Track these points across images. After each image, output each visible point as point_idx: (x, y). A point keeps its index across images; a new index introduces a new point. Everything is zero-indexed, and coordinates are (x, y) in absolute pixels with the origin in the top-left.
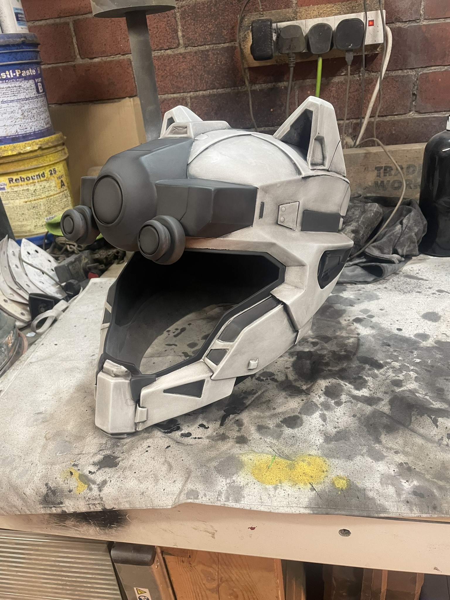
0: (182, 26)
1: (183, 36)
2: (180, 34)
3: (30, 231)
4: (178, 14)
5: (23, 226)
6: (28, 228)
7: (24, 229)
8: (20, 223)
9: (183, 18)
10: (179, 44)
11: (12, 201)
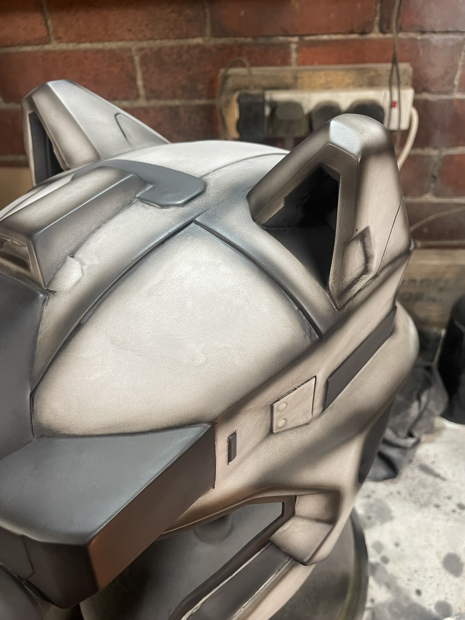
0: (144, 74)
1: (145, 86)
2: (140, 83)
4: (137, 59)
9: (143, 63)
10: (138, 97)
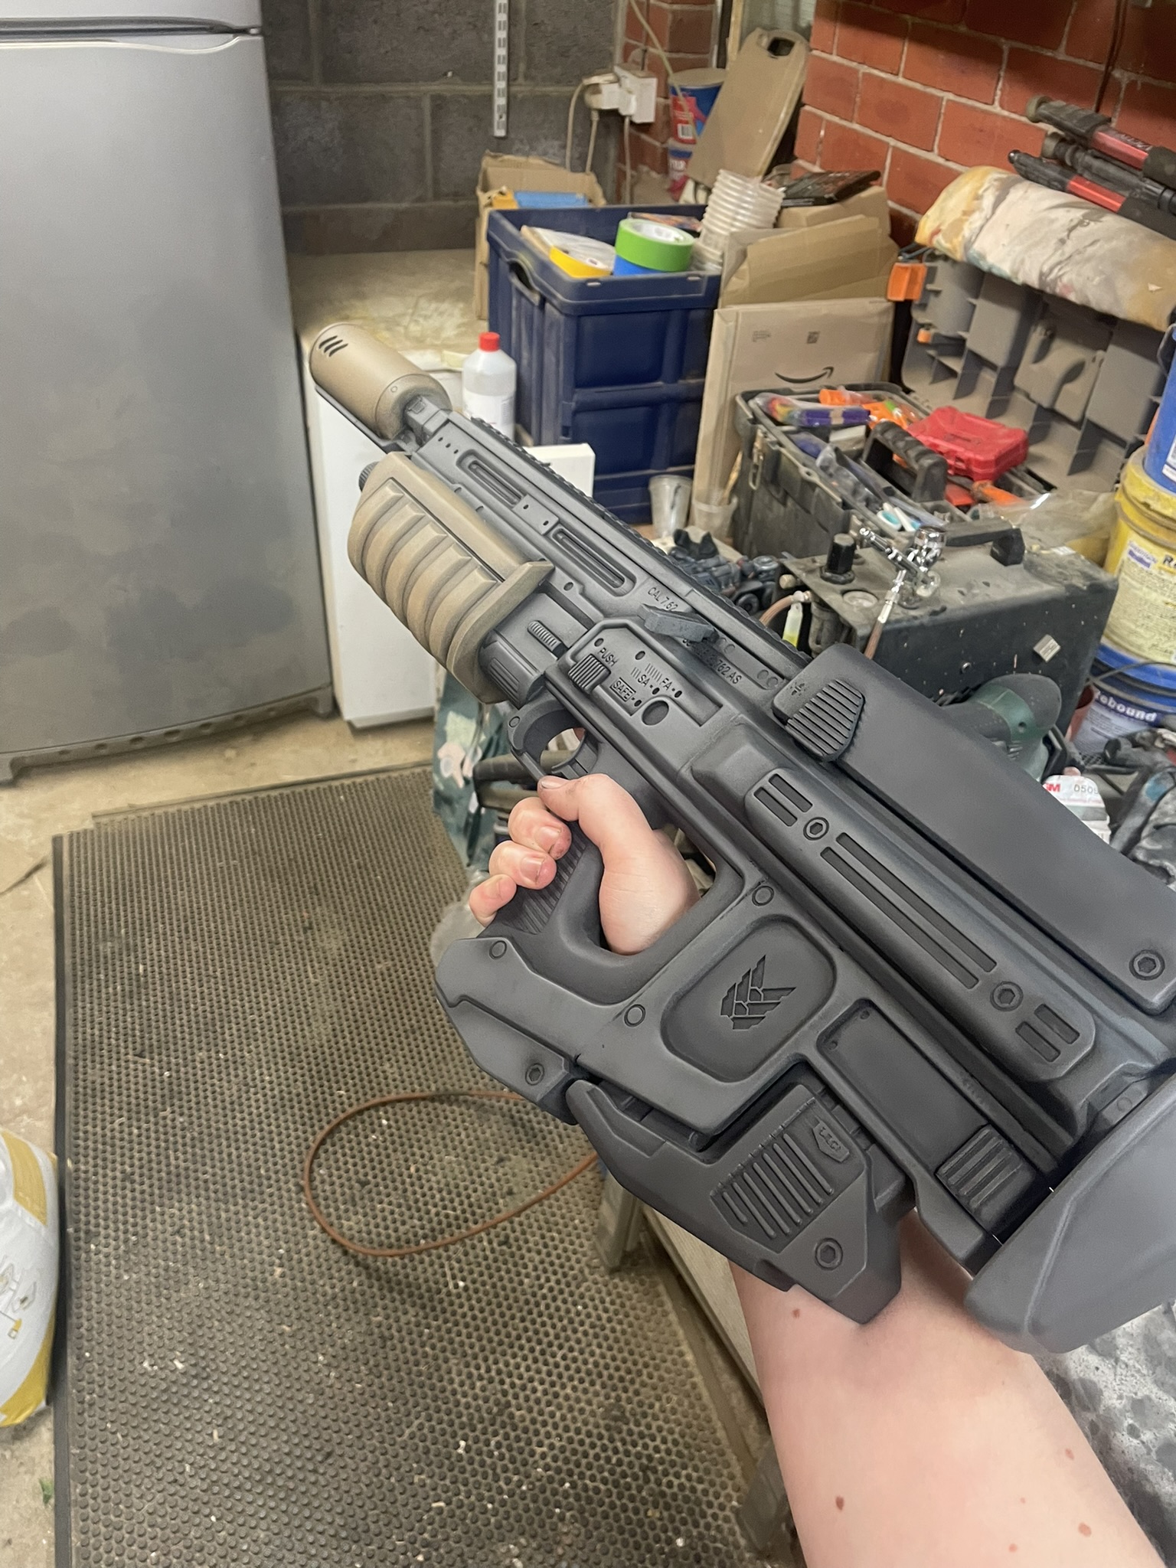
3: (1139, 647)
5: (1134, 633)
6: (1140, 641)
7: (1133, 638)
8: (1133, 627)
11: (1145, 589)
